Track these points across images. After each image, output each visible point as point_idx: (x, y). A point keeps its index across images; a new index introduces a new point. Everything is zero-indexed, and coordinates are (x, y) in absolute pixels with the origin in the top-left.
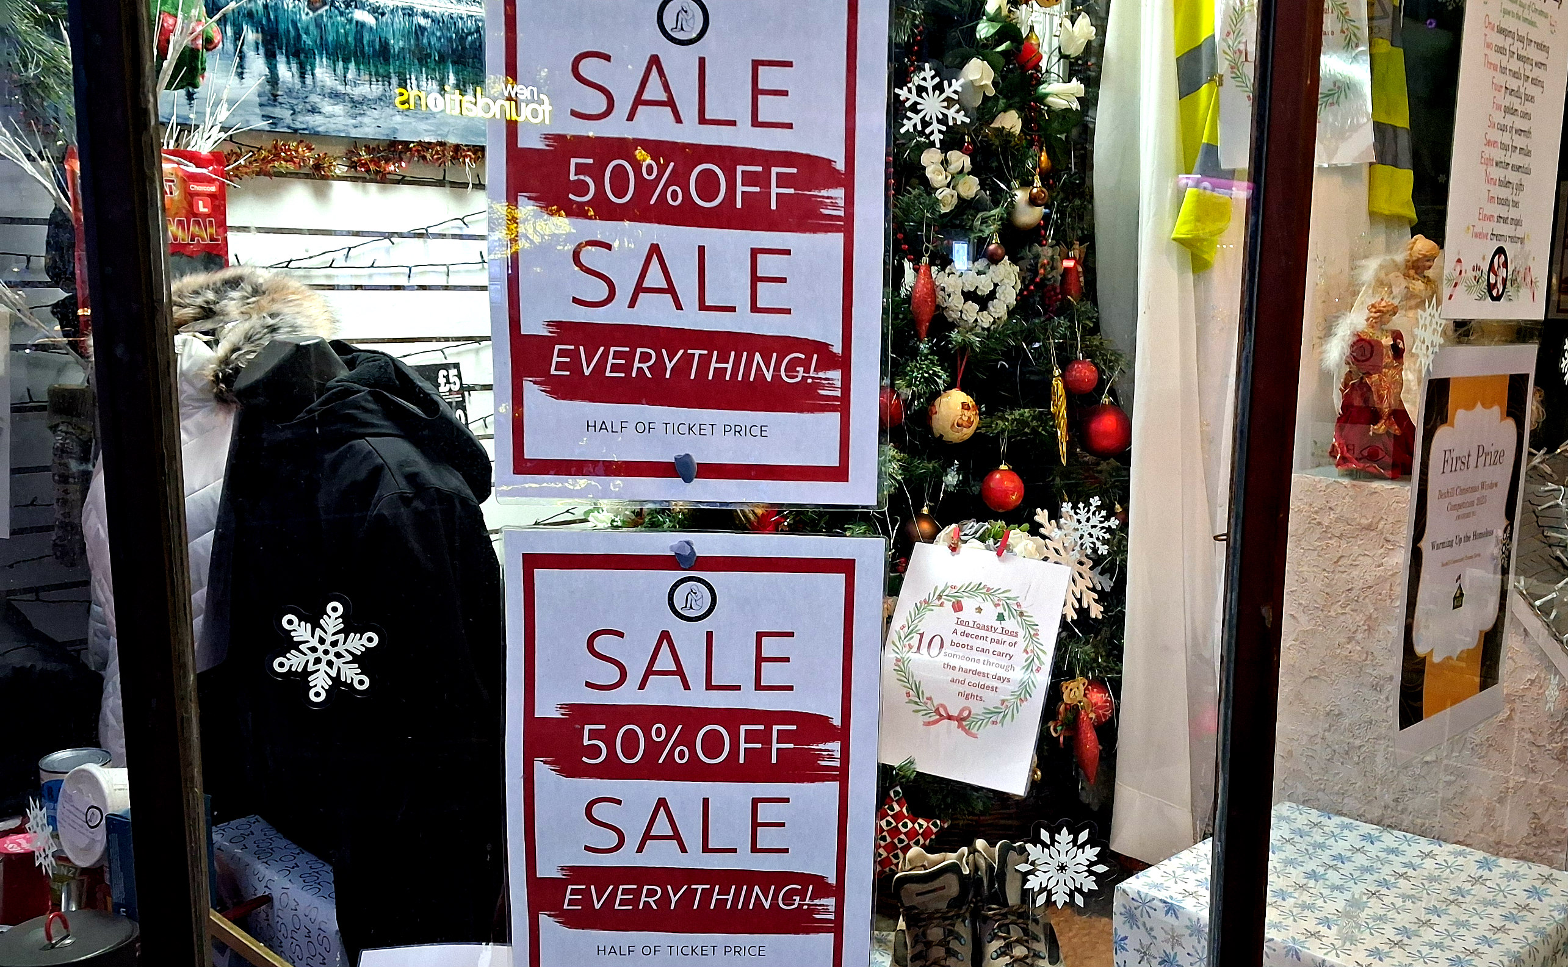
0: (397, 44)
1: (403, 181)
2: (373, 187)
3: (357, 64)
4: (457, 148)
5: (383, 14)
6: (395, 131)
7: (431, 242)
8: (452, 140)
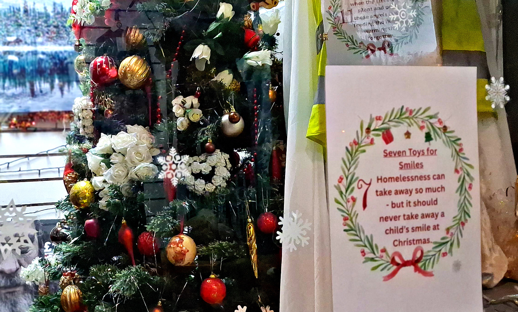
0: (29, 68)
1: (35, 130)
2: (21, 135)
3: (10, 79)
4: (59, 113)
5: (22, 56)
6: (29, 108)
7: (51, 158)
8: (57, 109)
